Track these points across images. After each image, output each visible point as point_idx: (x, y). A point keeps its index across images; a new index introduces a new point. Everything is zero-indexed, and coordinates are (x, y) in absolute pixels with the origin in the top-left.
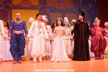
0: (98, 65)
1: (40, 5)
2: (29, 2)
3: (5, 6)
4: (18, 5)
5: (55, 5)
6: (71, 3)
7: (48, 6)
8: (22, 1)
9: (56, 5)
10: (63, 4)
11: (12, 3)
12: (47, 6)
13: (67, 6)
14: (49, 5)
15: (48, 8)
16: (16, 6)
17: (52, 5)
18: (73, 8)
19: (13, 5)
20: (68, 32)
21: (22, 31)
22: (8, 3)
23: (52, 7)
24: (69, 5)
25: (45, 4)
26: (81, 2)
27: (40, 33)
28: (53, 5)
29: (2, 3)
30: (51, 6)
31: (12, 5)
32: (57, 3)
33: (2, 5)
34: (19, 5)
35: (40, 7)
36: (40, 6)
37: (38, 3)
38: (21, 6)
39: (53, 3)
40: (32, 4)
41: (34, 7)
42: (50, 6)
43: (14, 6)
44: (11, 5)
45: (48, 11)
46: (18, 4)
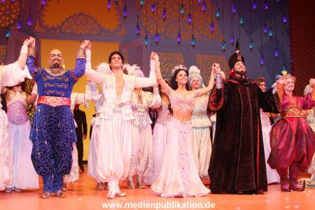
0: (288, 207)
2: (92, 18)
3: (20, 30)
5: (166, 30)
6: (213, 25)
7: (146, 32)
8: (71, 17)
9: (168, 29)
10: (191, 27)
11: (40, 22)
12: (142, 31)
13: (201, 32)
15: (146, 38)
16: (53, 28)
17: (158, 30)
19: (45, 27)
21: (65, 99)
22: (32, 21)
23: (157, 34)
25: (138, 27)
26: (242, 22)
27: (121, 105)
28: (160, 28)
29: (12, 21)
30: (155, 33)
31: (42, 27)
32: (172, 25)
33: (13, 24)
34: (61, 28)
35: (123, 33)
36: (123, 30)
39: (162, 25)
40: (99, 25)
41: (104, 34)
42: (151, 31)
43: (48, 30)
44: (38, 26)
45: (146, 46)
46: (60, 24)
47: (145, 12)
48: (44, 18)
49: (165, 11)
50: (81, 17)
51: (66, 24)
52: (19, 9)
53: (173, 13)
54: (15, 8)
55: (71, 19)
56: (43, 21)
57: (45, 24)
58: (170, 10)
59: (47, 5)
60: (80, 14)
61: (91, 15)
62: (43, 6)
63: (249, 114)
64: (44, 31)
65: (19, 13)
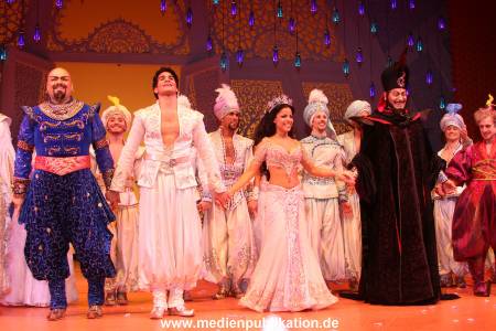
0: (456, 321)
1: (187, 41)
2: (137, 27)
3: (23, 49)
4: (85, 43)
5: (254, 43)
6: (328, 36)
7: (223, 48)
8: (103, 26)
9: (258, 43)
10: (294, 39)
11: (55, 34)
12: (217, 47)
13: (310, 46)
14: (228, 42)
15: (223, 57)
16: (75, 44)
17: (242, 44)
18: (334, 59)
19: (63, 43)
20: (327, 164)
22: (40, 34)
23: (241, 51)
24: (318, 42)
25: (210, 40)
26: (373, 30)
28: (244, 41)
29: (10, 34)
30: (236, 49)
31: (57, 42)
32: (263, 37)
33: (12, 39)
34: (88, 43)
35: (186, 50)
36: (186, 45)
37: (178, 33)
38: (97, 49)
39: (247, 36)
40: (148, 38)
41: (156, 51)
42: (231, 47)
43: (67, 48)
44: (51, 40)
45: (224, 71)
46: (86, 37)
47: (220, 16)
48: (61, 29)
49: (252, 14)
50: (120, 25)
51: (96, 37)
52: (20, 16)
53: (266, 18)
54: (14, 14)
55: (103, 30)
56: (60, 33)
57: (63, 37)
58: (260, 13)
59: (64, 7)
60: (116, 21)
61: (135, 23)
62: (58, 9)
63: (410, 174)
64: (62, 49)
65: (21, 21)
